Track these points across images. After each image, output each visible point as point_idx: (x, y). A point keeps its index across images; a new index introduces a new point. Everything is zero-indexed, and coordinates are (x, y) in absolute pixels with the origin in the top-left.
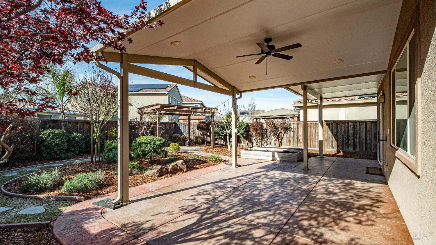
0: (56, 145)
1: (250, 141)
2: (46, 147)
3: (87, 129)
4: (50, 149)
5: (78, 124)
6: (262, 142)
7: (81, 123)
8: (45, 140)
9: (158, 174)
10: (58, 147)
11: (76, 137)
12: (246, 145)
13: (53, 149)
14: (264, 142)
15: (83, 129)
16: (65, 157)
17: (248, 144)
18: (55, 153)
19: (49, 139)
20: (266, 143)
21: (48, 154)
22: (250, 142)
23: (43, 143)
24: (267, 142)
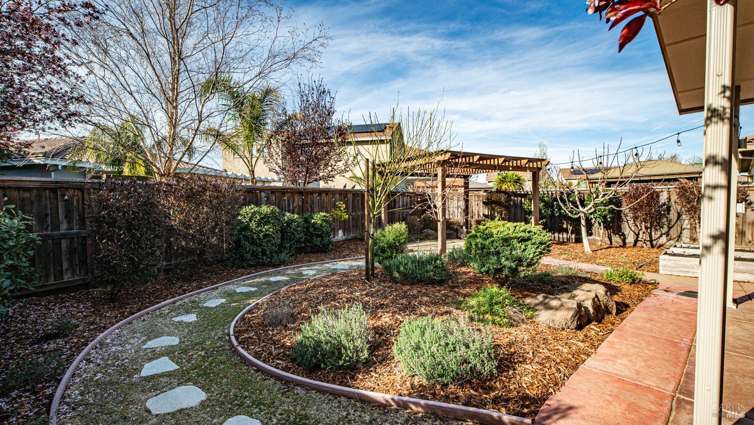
0: (265, 236)
1: (618, 231)
2: (249, 242)
3: (299, 205)
4: (256, 244)
5: (286, 195)
6: (653, 233)
7: (290, 194)
8: (247, 228)
9: (575, 322)
10: (268, 241)
11: (292, 221)
12: (607, 239)
13: (261, 245)
14: (659, 234)
15: (293, 205)
16: (280, 261)
17: (610, 239)
18: (264, 252)
19: (253, 225)
20: (664, 236)
21: (252, 256)
22: (615, 234)
23: (243, 233)
24: (668, 235)
